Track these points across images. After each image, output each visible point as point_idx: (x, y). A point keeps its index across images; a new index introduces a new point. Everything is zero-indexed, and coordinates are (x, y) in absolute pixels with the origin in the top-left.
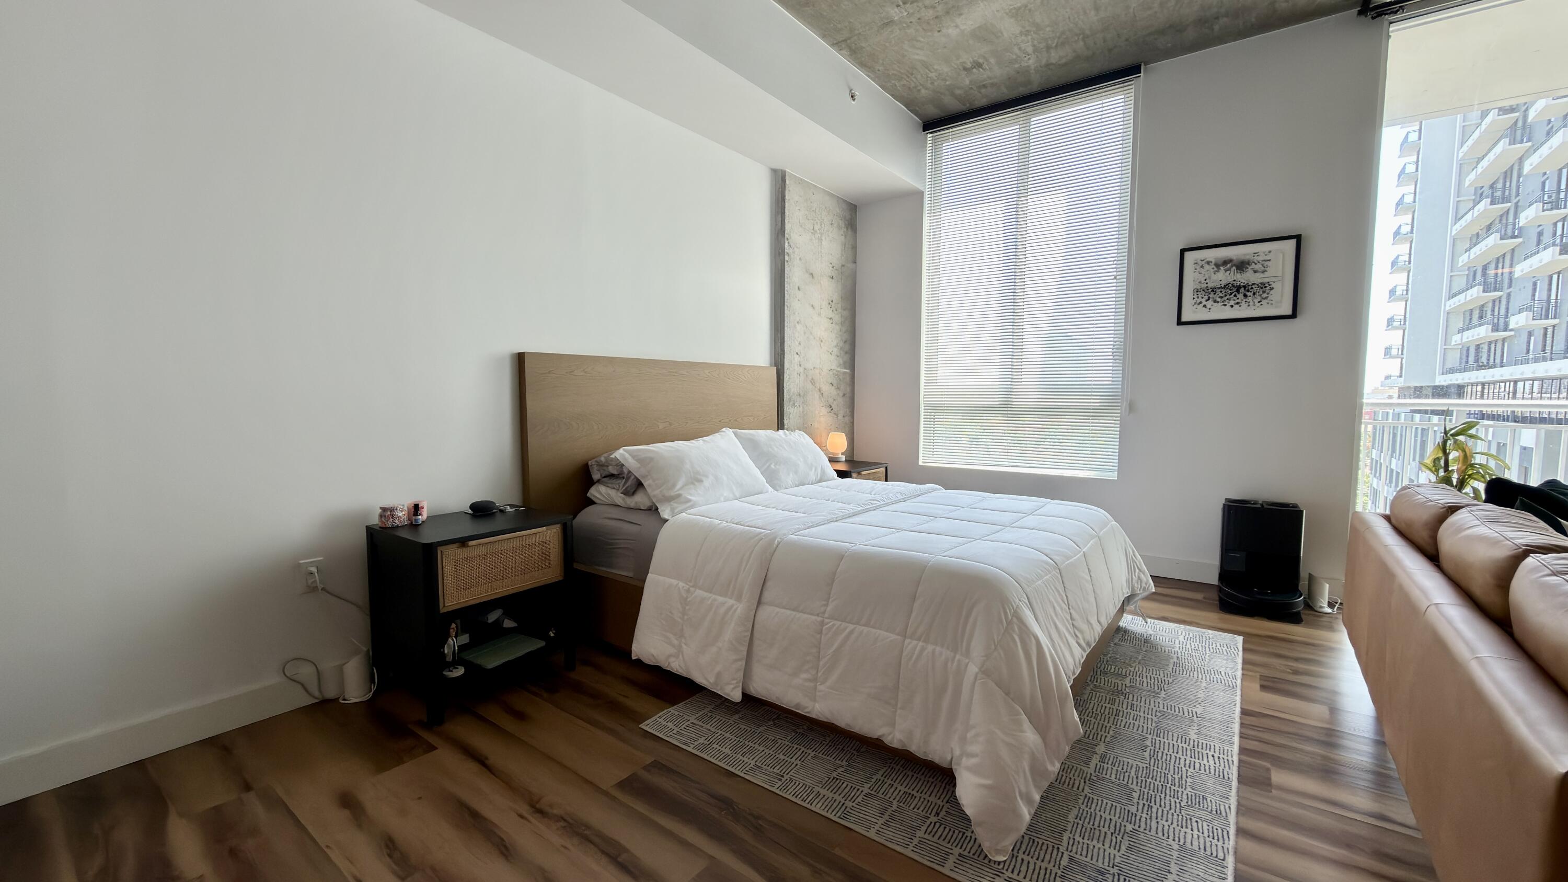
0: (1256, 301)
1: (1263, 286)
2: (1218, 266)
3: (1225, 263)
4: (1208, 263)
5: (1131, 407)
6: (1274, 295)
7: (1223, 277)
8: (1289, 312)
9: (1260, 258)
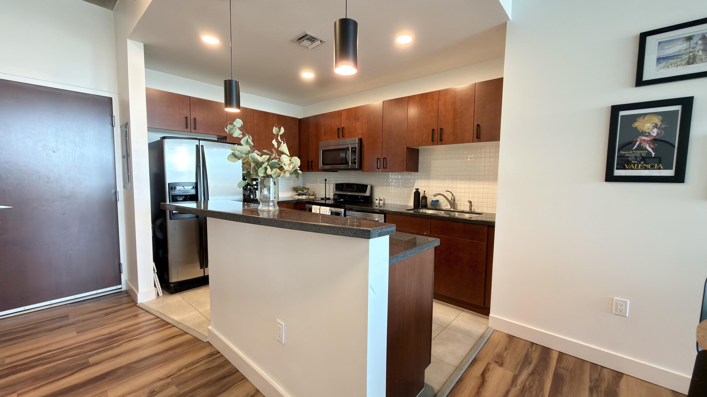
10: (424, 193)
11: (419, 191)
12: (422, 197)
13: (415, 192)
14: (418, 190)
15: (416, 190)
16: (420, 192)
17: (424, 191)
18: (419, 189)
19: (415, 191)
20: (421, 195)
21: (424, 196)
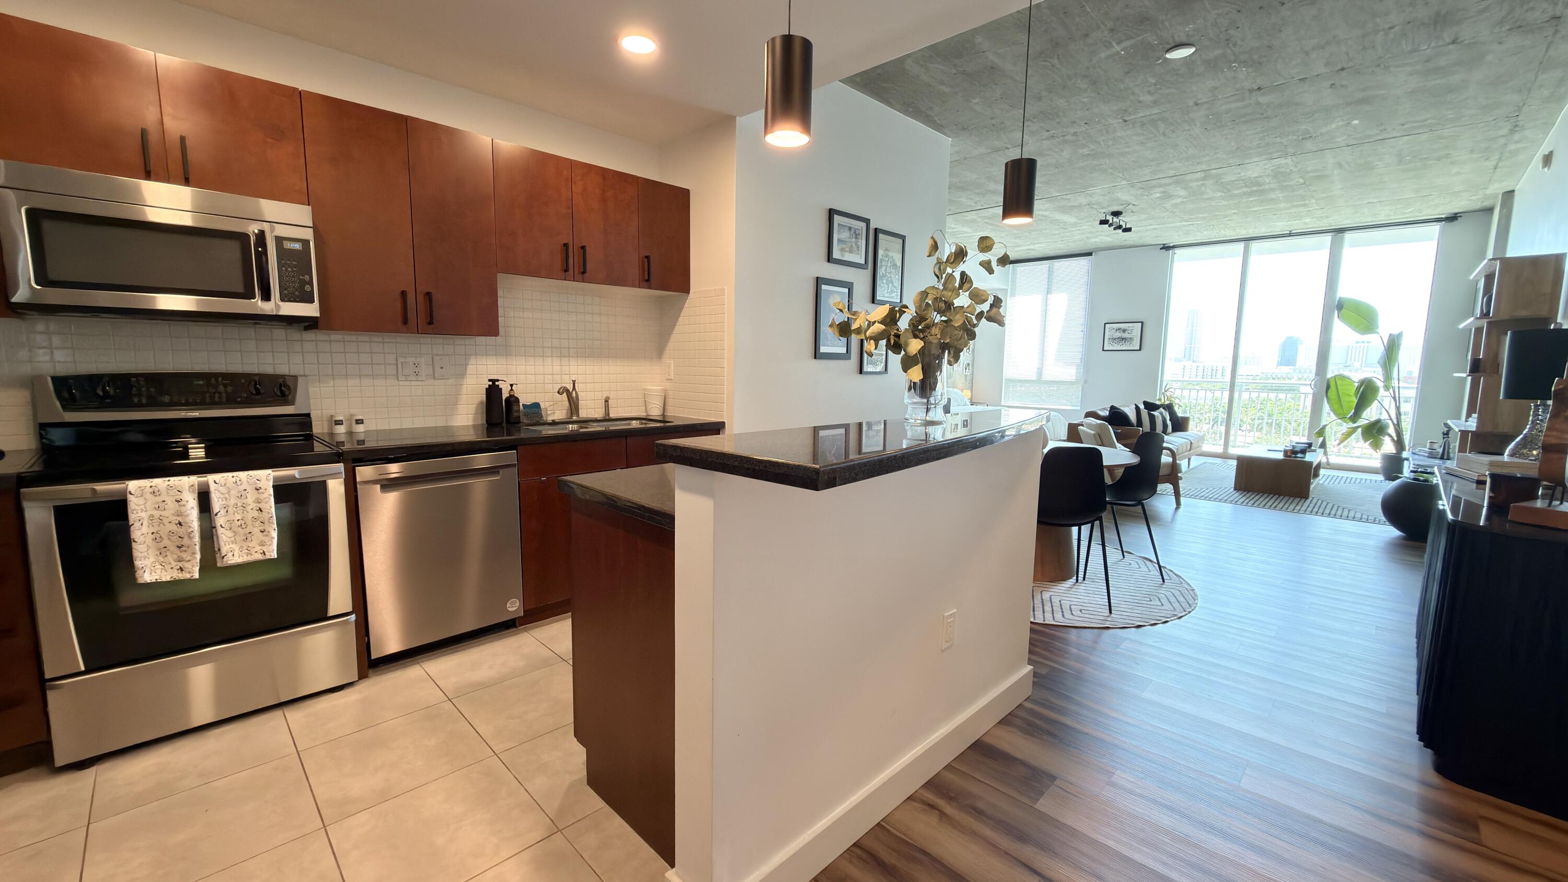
0: (1129, 343)
1: (1131, 339)
2: (1116, 330)
3: (1119, 329)
4: (1114, 329)
5: (1086, 382)
6: (1134, 342)
7: (1118, 334)
8: (1139, 349)
9: (1131, 329)
10: (512, 390)
11: (498, 386)
12: (507, 400)
13: (488, 387)
14: (497, 383)
15: (491, 383)
16: (501, 389)
17: (511, 385)
18: (498, 380)
19: (489, 385)
20: (505, 395)
21: (511, 396)
